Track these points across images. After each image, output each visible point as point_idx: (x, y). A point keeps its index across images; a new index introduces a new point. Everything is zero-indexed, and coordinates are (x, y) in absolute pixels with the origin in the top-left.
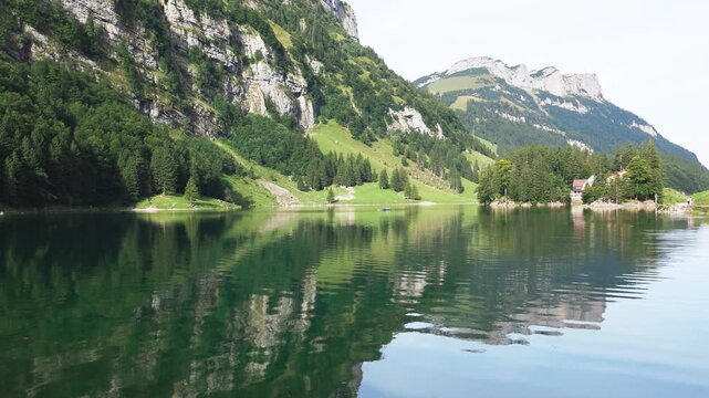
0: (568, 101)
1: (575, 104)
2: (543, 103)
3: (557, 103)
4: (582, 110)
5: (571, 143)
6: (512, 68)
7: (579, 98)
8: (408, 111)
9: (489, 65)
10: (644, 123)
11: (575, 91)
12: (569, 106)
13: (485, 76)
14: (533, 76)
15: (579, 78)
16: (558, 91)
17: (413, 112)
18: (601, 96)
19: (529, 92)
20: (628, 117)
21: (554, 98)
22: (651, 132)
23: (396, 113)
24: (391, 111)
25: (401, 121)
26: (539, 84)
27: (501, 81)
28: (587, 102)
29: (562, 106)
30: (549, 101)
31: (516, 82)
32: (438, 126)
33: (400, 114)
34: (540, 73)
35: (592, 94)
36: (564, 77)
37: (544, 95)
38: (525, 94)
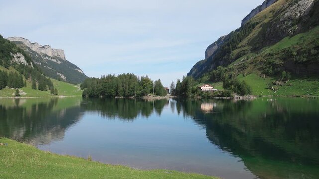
0: (54, 58)
1: (57, 60)
2: (45, 58)
3: (50, 59)
4: (59, 62)
5: (58, 74)
6: (33, 44)
7: (58, 58)
8: (19, 55)
9: (23, 41)
10: (79, 69)
11: (56, 55)
12: (55, 60)
13: (22, 45)
14: (41, 48)
15: (57, 51)
16: (50, 54)
17: (21, 55)
18: (65, 58)
19: (39, 53)
20: (74, 66)
21: (49, 57)
22: (81, 72)
23: (13, 55)
24: (12, 54)
25: (15, 58)
26: (43, 51)
27: (29, 48)
28: (60, 59)
29: (52, 60)
30: (47, 58)
31: (34, 49)
32: (31, 63)
33: (15, 56)
34: (43, 47)
35: (62, 57)
36: (52, 49)
37: (45, 55)
38: (38, 54)
